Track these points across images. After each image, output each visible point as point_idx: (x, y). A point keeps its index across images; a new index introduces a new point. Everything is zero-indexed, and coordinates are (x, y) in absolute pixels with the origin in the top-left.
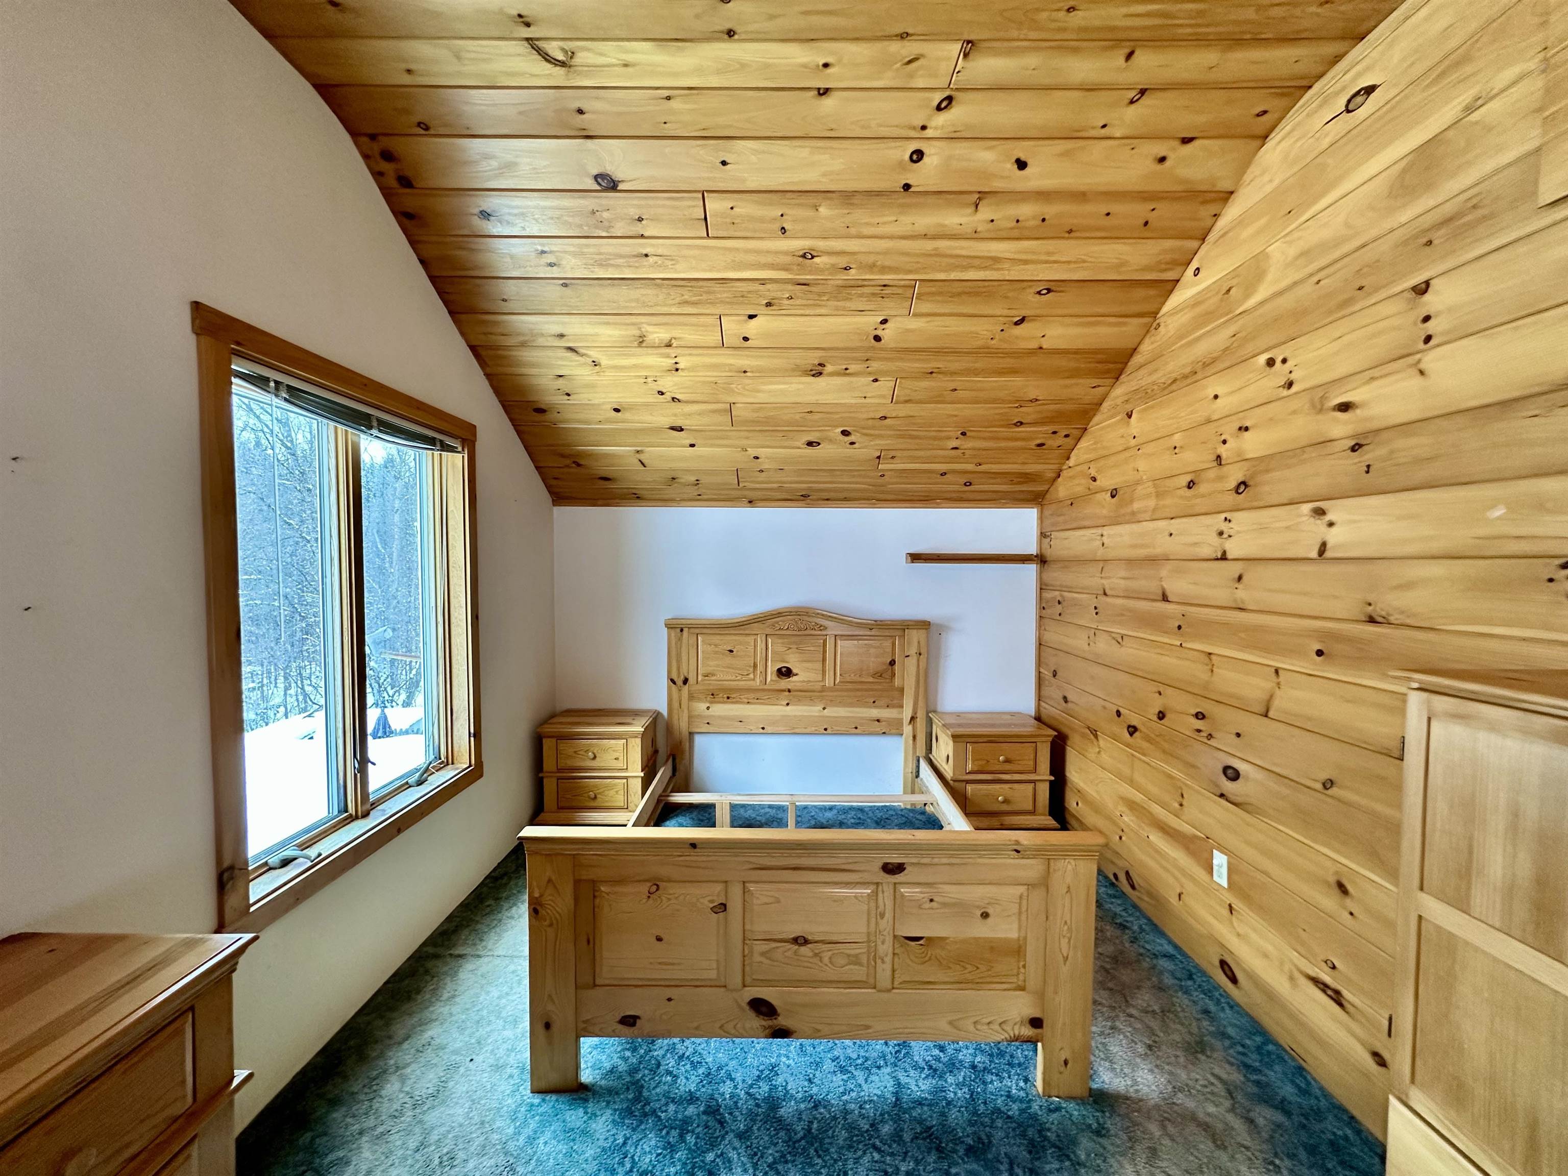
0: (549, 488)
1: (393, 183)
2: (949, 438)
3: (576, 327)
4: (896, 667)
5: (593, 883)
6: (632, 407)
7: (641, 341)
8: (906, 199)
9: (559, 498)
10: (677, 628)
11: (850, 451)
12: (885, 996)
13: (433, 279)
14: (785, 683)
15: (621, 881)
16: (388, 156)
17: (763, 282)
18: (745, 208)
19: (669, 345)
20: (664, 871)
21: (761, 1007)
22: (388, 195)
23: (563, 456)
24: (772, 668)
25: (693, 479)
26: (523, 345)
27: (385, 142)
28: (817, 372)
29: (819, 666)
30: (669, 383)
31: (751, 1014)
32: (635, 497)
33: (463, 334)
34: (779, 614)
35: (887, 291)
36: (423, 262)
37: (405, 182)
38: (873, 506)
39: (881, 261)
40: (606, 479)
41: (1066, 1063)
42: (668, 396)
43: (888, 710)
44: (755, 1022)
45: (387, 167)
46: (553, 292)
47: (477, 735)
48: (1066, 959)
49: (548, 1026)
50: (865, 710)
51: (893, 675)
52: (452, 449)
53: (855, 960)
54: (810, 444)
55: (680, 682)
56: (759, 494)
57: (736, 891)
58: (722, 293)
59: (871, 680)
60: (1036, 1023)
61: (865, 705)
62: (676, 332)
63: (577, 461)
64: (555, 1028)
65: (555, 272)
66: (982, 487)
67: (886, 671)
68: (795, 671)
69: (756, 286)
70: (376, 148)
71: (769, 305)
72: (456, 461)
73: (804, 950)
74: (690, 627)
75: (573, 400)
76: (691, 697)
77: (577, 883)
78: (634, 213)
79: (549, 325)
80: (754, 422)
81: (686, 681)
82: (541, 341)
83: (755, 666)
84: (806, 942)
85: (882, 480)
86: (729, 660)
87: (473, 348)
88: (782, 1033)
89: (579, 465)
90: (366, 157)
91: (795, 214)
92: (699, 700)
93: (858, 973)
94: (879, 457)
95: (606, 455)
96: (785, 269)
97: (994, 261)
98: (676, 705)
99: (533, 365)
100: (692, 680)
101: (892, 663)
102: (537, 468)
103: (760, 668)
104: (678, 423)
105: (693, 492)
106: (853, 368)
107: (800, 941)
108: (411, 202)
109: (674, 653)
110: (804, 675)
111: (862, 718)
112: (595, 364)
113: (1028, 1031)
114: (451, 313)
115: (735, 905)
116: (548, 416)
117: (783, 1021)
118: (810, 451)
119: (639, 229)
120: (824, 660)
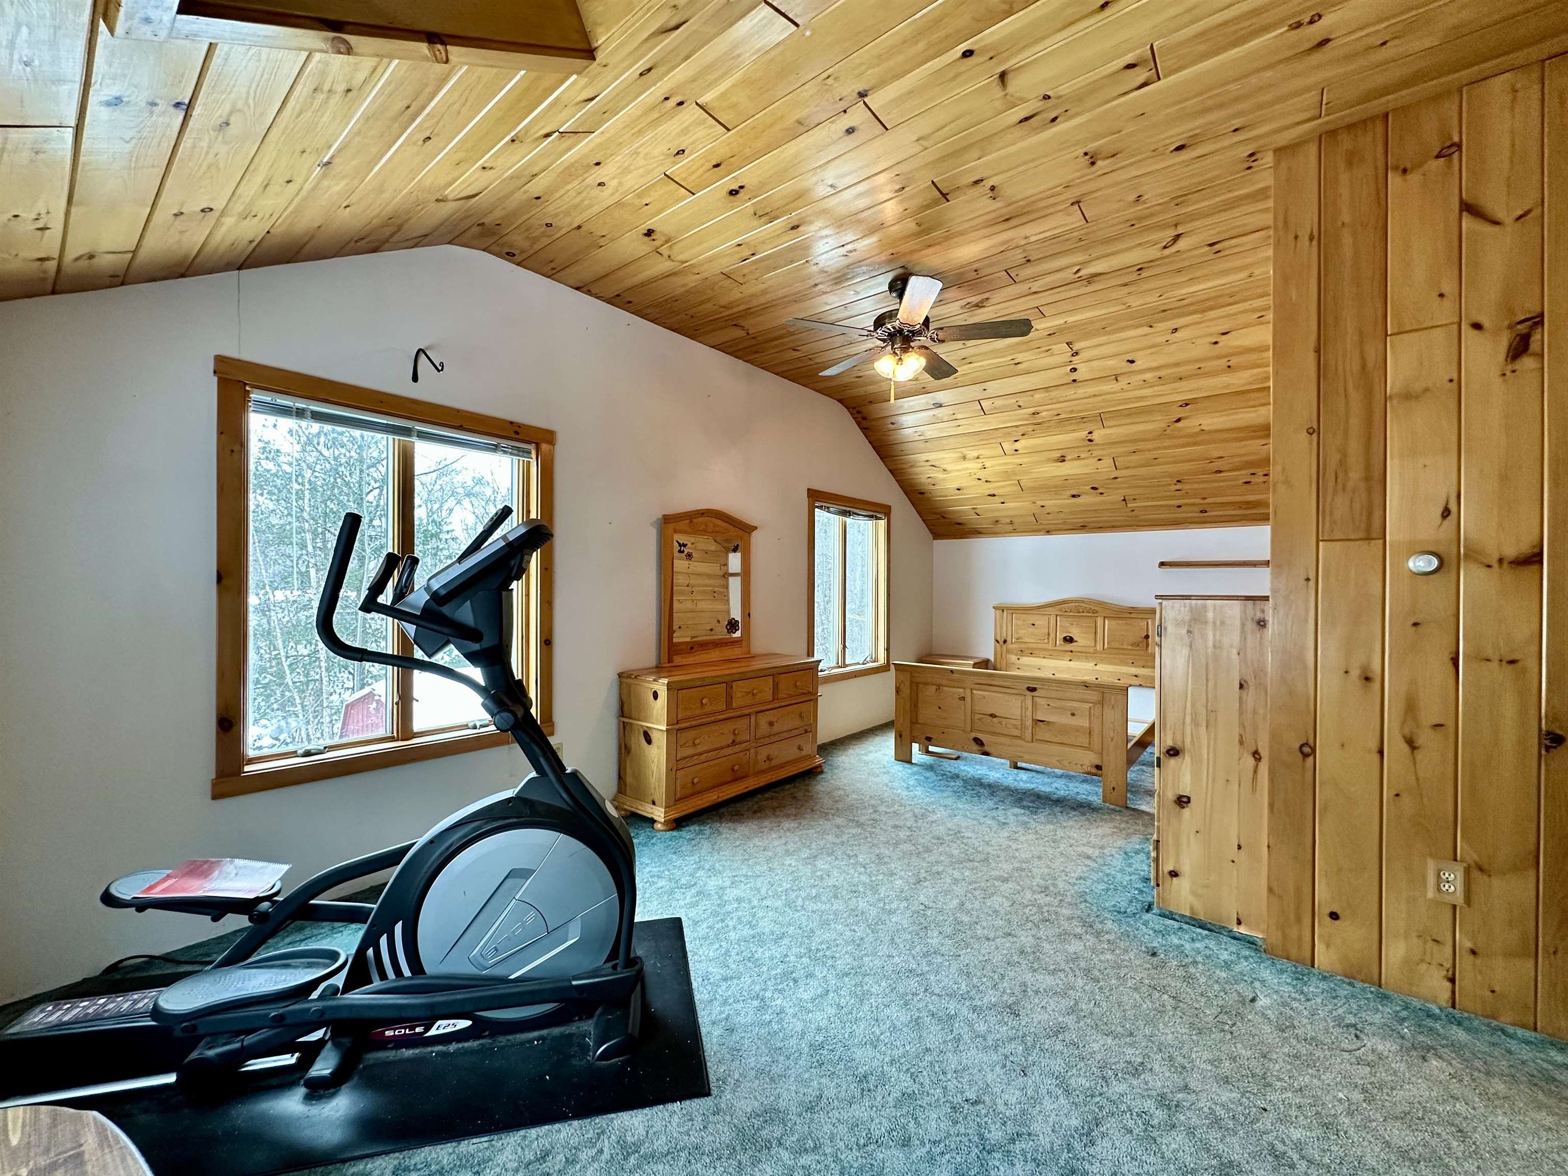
0: (930, 530)
1: (860, 419)
2: (1170, 485)
3: (931, 456)
4: (1150, 640)
5: (918, 684)
6: (967, 487)
7: (964, 458)
8: (1075, 384)
9: (937, 535)
10: (1001, 609)
11: (1101, 498)
12: (1029, 744)
13: (874, 447)
14: (1069, 647)
15: (926, 684)
16: (859, 412)
17: (1017, 426)
18: (999, 402)
19: (978, 458)
20: (944, 682)
21: (978, 742)
22: (858, 424)
23: (936, 514)
24: (1060, 636)
25: (1008, 520)
26: (912, 466)
27: (858, 409)
28: (1062, 459)
29: (1092, 636)
30: (982, 474)
31: (974, 743)
32: (976, 533)
33: (886, 466)
34: (1064, 602)
35: (1084, 420)
36: (870, 442)
37: (864, 418)
38: (1135, 530)
39: (1075, 408)
40: (960, 524)
41: (1114, 789)
42: (984, 480)
43: (1143, 669)
44: (975, 747)
45: (859, 416)
46: (922, 445)
47: (888, 650)
48: (1112, 739)
49: (901, 736)
50: (1126, 668)
51: (1147, 645)
52: (880, 518)
53: (1016, 727)
54: (1074, 496)
55: (1001, 642)
56: (1053, 527)
57: (968, 692)
58: (1000, 433)
59: (1130, 647)
60: (1099, 767)
61: (1127, 664)
62: (981, 452)
63: (943, 516)
64: (903, 737)
65: (922, 438)
66: (1213, 513)
67: (1142, 642)
68: (1075, 639)
69: (1014, 429)
70: (855, 411)
71: (1023, 435)
72: (882, 523)
73: (994, 719)
74: (1009, 608)
75: (937, 487)
76: (1008, 651)
77: (911, 682)
78: (952, 412)
79: (924, 457)
80: (1035, 488)
81: (1005, 642)
82: (919, 464)
83: (1049, 634)
84: (996, 716)
85: (1133, 513)
86: (1032, 629)
87: (891, 471)
88: (986, 754)
89: (944, 518)
90: (851, 414)
91: (1022, 400)
92: (1013, 654)
93: (1016, 732)
94: (1124, 500)
95: (959, 511)
96: (1026, 420)
97: (1142, 398)
98: (999, 656)
99: (917, 474)
100: (1009, 639)
101: (1147, 637)
102: (924, 521)
103: (1052, 636)
104: (992, 493)
105: (1010, 528)
106: (1082, 456)
107: (993, 716)
108: (865, 424)
109: (998, 623)
110: (1082, 640)
111: (1123, 673)
112: (944, 470)
113: (1094, 770)
114: (881, 459)
115: (968, 699)
116: (926, 495)
117: (987, 748)
118: (1074, 500)
119: (954, 417)
120: (1096, 633)
